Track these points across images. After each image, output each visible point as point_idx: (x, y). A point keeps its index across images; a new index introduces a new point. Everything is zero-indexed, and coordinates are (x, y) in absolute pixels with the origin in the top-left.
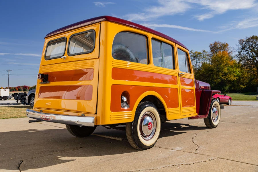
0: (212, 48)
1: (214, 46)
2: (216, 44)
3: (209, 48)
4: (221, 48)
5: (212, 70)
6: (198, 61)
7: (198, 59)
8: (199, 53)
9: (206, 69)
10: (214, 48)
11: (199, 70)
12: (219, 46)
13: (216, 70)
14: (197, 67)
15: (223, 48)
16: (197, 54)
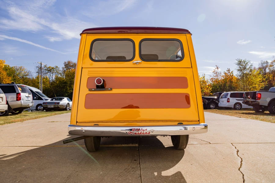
0: (66, 65)
1: (68, 64)
2: (69, 62)
3: (64, 65)
4: (72, 66)
5: (66, 83)
6: (52, 75)
7: (51, 73)
8: (53, 68)
9: (61, 82)
10: (68, 65)
11: (53, 82)
12: (71, 65)
13: (69, 83)
14: (50, 79)
15: (75, 66)
16: (51, 68)
